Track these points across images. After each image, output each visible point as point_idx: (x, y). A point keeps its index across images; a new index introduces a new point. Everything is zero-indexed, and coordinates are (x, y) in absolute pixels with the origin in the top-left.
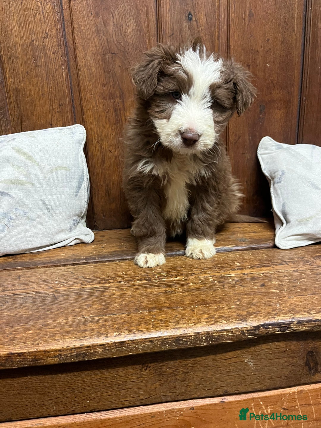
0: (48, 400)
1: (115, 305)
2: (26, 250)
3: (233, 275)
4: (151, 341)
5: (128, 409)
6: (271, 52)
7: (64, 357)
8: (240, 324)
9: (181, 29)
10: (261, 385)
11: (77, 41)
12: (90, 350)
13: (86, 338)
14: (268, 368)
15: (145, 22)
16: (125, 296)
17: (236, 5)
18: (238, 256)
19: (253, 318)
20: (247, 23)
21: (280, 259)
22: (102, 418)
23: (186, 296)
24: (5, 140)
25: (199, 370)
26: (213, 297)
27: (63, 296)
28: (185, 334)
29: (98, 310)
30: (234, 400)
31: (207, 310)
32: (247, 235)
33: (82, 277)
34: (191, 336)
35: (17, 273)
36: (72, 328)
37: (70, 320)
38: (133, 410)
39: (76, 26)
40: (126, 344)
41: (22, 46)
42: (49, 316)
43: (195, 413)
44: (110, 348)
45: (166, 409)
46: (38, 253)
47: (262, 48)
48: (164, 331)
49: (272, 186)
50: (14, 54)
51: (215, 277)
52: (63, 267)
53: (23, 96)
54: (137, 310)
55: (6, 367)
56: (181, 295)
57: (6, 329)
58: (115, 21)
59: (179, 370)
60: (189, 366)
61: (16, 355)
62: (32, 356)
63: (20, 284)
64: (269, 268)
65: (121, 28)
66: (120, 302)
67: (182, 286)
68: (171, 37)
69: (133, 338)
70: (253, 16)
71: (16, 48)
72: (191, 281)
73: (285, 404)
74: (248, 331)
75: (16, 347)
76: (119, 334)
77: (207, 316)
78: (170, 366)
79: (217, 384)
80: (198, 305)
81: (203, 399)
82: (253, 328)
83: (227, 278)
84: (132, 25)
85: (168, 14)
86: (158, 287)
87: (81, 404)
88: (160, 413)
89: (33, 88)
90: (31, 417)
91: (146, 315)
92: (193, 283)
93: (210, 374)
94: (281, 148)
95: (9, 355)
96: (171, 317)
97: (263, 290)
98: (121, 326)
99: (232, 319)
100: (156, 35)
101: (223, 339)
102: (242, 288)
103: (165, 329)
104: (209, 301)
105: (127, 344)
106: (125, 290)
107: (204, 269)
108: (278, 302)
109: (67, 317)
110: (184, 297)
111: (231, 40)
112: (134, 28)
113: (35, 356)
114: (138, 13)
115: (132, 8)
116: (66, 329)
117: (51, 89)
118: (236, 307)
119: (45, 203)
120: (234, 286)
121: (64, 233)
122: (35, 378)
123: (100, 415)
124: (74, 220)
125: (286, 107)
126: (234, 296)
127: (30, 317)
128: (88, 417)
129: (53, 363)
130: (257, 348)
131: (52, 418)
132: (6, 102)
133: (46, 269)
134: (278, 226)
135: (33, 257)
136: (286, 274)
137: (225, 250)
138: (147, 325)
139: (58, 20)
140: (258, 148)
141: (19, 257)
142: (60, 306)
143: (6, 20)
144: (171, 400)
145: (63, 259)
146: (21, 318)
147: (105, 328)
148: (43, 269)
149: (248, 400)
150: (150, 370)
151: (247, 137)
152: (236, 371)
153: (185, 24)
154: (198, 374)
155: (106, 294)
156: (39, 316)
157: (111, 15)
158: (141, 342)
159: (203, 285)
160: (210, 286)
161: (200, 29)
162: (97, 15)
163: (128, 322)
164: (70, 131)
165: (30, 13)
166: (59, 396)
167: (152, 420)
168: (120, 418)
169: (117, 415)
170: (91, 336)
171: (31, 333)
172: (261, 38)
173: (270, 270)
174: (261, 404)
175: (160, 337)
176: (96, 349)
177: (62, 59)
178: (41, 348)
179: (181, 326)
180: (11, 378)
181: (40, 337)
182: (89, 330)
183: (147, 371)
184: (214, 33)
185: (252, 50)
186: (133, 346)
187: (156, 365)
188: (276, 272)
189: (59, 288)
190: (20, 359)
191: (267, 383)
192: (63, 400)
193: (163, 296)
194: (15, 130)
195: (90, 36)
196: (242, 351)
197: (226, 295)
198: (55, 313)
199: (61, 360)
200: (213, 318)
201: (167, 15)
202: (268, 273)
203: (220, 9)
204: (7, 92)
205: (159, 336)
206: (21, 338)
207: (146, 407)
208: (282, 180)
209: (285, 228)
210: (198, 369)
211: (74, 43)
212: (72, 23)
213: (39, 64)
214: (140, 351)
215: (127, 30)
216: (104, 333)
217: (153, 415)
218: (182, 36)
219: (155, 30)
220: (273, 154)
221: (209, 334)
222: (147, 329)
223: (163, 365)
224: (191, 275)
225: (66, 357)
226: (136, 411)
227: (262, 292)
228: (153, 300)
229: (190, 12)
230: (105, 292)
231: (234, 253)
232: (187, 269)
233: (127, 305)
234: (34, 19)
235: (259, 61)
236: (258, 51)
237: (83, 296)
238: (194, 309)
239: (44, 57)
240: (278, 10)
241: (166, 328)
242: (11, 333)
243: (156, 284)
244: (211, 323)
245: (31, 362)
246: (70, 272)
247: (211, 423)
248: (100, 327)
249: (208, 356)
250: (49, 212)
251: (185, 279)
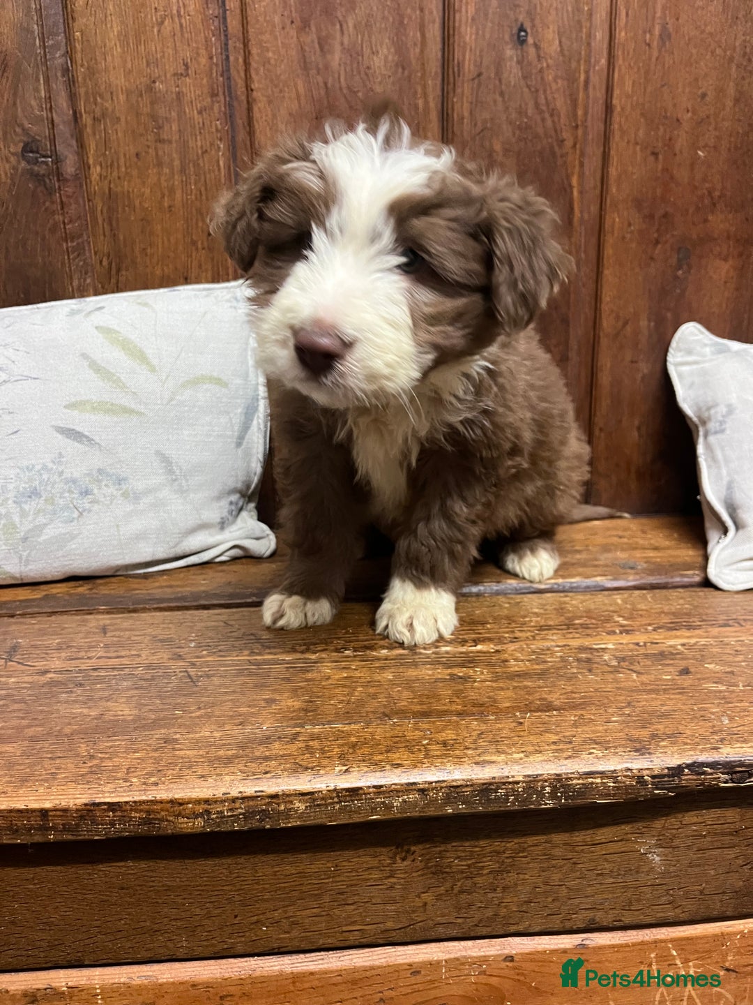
0: (170, 921)
1: (333, 705)
2: (119, 568)
3: (610, 646)
4: (422, 791)
5: (356, 952)
6: (710, 124)
7: (217, 817)
8: (635, 761)
9: (499, 64)
10: (676, 910)
11: (255, 86)
12: (278, 804)
13: (268, 775)
14: (696, 869)
15: (415, 44)
16: (354, 682)
17: (630, 13)
18: (619, 601)
19: (665, 747)
20: (655, 54)
21: (722, 613)
22: (295, 970)
23: (502, 689)
24: (79, 311)
25: (531, 865)
26: (566, 693)
27: (208, 676)
28: (503, 778)
29: (294, 711)
30: (609, 943)
31: (554, 724)
32: (638, 555)
33: (252, 634)
34: (518, 783)
35: (98, 620)
36: (234, 752)
37: (228, 732)
38: (367, 955)
39: (254, 51)
40: (361, 795)
41: (128, 93)
42: (179, 721)
43: (515, 968)
44: (323, 802)
45: (447, 957)
46: (146, 576)
47: (690, 114)
48: (453, 767)
49: (701, 441)
50: (110, 110)
51: (568, 648)
52: (206, 612)
53: (124, 211)
54: (387, 716)
55: (80, 835)
56: (488, 686)
57: (79, 747)
58: (346, 41)
59: (481, 864)
60: (506, 855)
61: (106, 807)
62: (141, 811)
63: (106, 646)
64: (697, 632)
65: (360, 58)
66: (344, 695)
67: (490, 665)
68: (476, 81)
69: (380, 780)
70: (669, 36)
71: (115, 98)
72: (512, 655)
73: (730, 958)
74: (653, 777)
75: (104, 789)
76: (346, 771)
77: (554, 738)
78: (463, 854)
79: (570, 902)
80: (531, 711)
81: (537, 938)
82: (666, 771)
83: (598, 652)
84: (385, 51)
85: (471, 28)
86: (433, 666)
87: (247, 934)
88: (434, 965)
89: (148, 191)
90: (127, 959)
91: (409, 728)
92: (516, 660)
93: (556, 877)
94: (725, 352)
95: (89, 807)
96: (468, 735)
97: (686, 684)
98: (351, 751)
99: (616, 747)
100: (440, 78)
101: (593, 793)
102: (634, 676)
103: (455, 763)
104: (557, 703)
105: (365, 794)
106: (356, 670)
107: (541, 628)
108: (724, 713)
109: (221, 726)
110: (497, 692)
111: (617, 92)
112: (390, 58)
113: (148, 812)
114: (401, 23)
115: (386, 12)
116: (221, 753)
117: (191, 195)
118: (624, 721)
119: (166, 461)
120: (616, 670)
121: (207, 532)
122: (143, 864)
123: (289, 962)
124: (231, 503)
125: (740, 255)
126: (616, 695)
127: (134, 721)
128: (262, 965)
129: (189, 830)
130: (672, 821)
131: (177, 963)
132: (84, 222)
133: (166, 613)
134: (713, 536)
135: (134, 584)
136: (739, 648)
137: (588, 587)
138: (412, 753)
139: (213, 35)
140: (671, 350)
141: (101, 584)
142: (203, 699)
143: (94, 31)
144: (459, 935)
145: (204, 592)
146: (115, 723)
147: (312, 754)
148: (158, 614)
149: (642, 943)
150: (413, 861)
151: (643, 323)
152: (619, 875)
153: (509, 52)
154: (527, 877)
155: (310, 676)
156: (155, 720)
157: (338, 27)
158: (398, 791)
159: (541, 667)
160: (558, 668)
161: (545, 65)
162: (305, 25)
163: (366, 744)
164: (230, 295)
165: (149, 17)
166: (198, 911)
167: (413, 980)
168: (337, 971)
169: (330, 965)
170: (280, 773)
171: (139, 759)
172: (687, 90)
173: (701, 637)
174: (673, 955)
175: (444, 781)
176: (291, 802)
177: (219, 127)
178: (163, 794)
179: (494, 758)
180: (88, 863)
181: (160, 768)
182: (276, 758)
183: (405, 863)
184: (577, 75)
185: (666, 117)
186: (378, 800)
187: (429, 848)
188: (715, 644)
189: (198, 657)
190: (114, 816)
191: (690, 906)
192: (207, 922)
193: (444, 686)
194: (103, 287)
195: (287, 75)
196: (637, 825)
197: (596, 690)
198: (193, 715)
199: (210, 826)
200: (570, 743)
201: (469, 29)
202: (695, 644)
203: (593, 19)
204: (89, 200)
205: (441, 779)
206: (116, 768)
207: (401, 949)
208: (727, 425)
209: (732, 540)
210: (528, 863)
211: (249, 90)
212: (246, 44)
213: (166, 138)
214: (395, 814)
215: (372, 63)
216: (310, 765)
217: (415, 970)
218: (500, 81)
219: (439, 64)
220: (707, 365)
221: (562, 779)
222: (413, 762)
223: (445, 851)
224: (511, 642)
225: (222, 817)
226: (375, 957)
227: (684, 689)
228: (423, 695)
229: (522, 25)
230: (308, 671)
231: (610, 595)
232: (500, 628)
233: (361, 703)
234: (159, 31)
235: (682, 142)
236: (678, 120)
237: (256, 680)
238: (521, 720)
239: (179, 121)
240: (731, 26)
241: (459, 761)
242: (92, 757)
243: (428, 658)
244: (565, 754)
245: (139, 825)
246: (222, 624)
247: (552, 994)
248: (300, 751)
249: (553, 835)
250: (175, 480)
251: (497, 651)
